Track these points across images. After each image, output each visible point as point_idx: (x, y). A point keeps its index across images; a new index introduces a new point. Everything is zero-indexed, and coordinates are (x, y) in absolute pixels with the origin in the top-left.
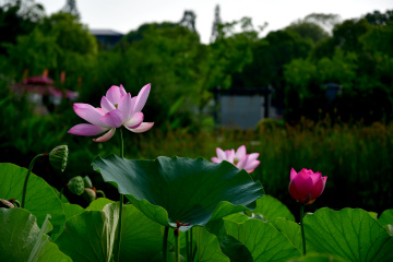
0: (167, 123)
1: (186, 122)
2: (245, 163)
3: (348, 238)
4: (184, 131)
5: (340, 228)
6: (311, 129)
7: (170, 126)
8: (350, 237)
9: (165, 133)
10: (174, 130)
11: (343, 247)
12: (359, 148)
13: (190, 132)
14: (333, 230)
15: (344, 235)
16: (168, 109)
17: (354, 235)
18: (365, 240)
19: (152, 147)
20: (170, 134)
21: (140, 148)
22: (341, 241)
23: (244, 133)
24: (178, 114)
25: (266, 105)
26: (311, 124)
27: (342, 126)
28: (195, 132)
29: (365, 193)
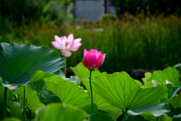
0: (42, 18)
1: (54, 17)
2: (72, 45)
3: (118, 90)
4: (52, 23)
5: (113, 84)
6: (132, 20)
7: (44, 20)
8: (119, 89)
9: (41, 24)
10: (46, 22)
11: (115, 95)
12: (161, 32)
13: (57, 24)
14: (109, 85)
15: (115, 88)
16: (42, 9)
17: (121, 88)
18: (127, 91)
19: (32, 34)
20: (44, 25)
21: (24, 34)
22: (114, 92)
23: (91, 23)
24: (49, 12)
25: (105, 5)
26: (131, 17)
27: (150, 18)
28: (60, 23)
29: (164, 60)
